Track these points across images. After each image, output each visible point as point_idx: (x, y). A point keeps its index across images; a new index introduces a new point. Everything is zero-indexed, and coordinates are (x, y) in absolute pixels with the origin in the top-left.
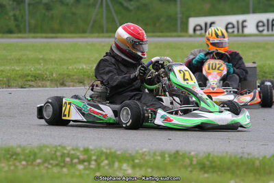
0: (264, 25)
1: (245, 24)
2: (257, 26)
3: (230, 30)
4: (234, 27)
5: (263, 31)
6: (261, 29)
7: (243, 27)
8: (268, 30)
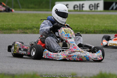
0: (93, 6)
1: (83, 6)
2: (90, 7)
3: (76, 9)
4: (78, 7)
5: (92, 9)
6: (91, 8)
7: (83, 7)
8: (95, 9)
